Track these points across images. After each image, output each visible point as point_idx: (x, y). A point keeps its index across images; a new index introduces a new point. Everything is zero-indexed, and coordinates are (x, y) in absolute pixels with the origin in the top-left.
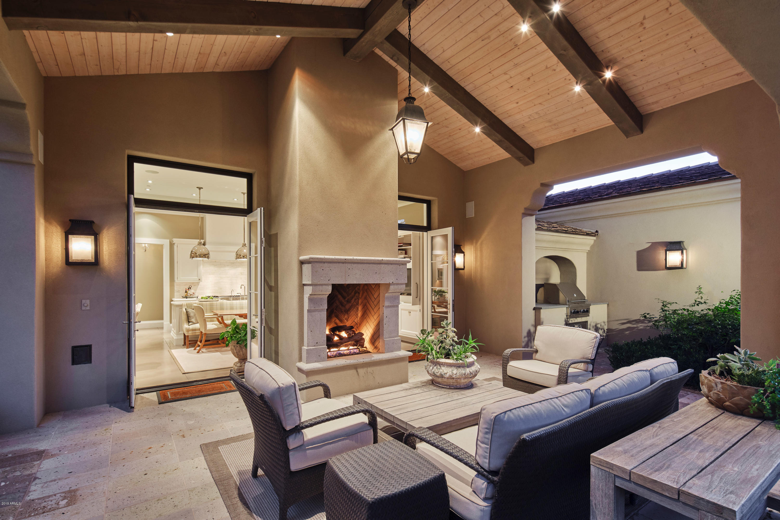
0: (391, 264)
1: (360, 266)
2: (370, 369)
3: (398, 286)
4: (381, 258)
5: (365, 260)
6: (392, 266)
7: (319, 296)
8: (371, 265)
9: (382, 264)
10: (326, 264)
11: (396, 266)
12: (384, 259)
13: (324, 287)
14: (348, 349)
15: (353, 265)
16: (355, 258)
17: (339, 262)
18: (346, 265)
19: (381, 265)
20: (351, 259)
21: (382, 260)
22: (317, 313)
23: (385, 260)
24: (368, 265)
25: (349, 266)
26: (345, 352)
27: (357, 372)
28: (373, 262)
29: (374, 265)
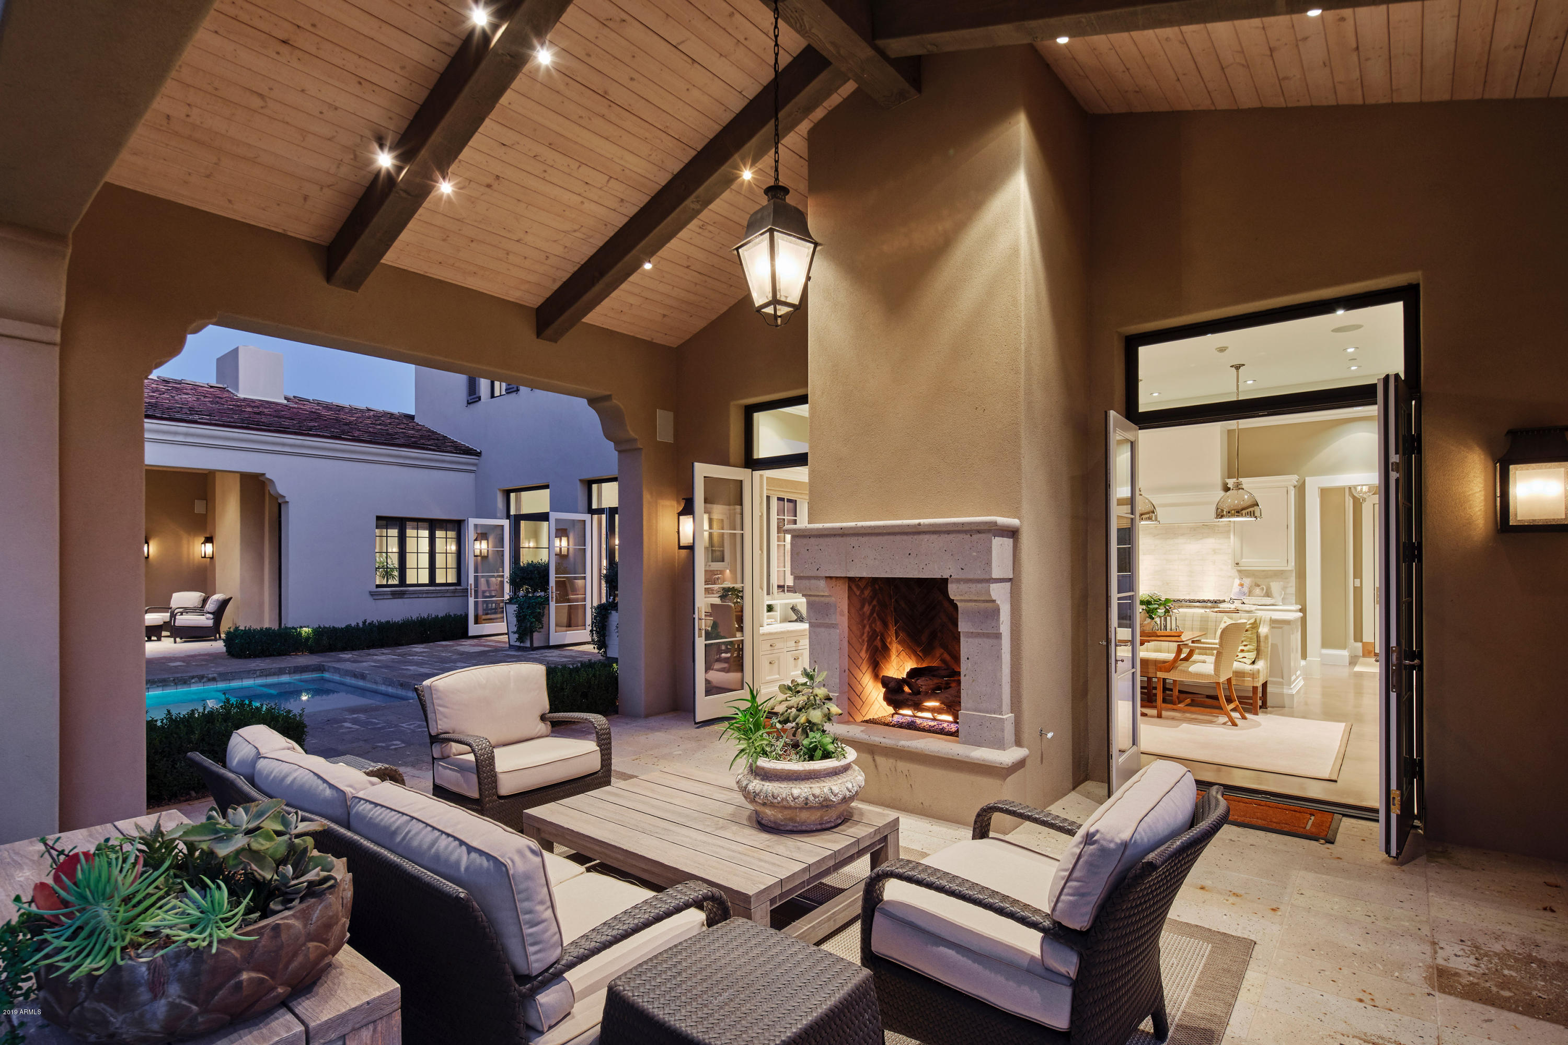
0: (948, 532)
1: (875, 539)
2: (902, 766)
3: (970, 585)
4: (916, 521)
5: (879, 527)
6: (951, 536)
7: (822, 599)
8: (898, 538)
9: (919, 533)
10: (813, 540)
11: (961, 536)
12: (922, 521)
13: (813, 581)
14: (934, 719)
15: (860, 538)
16: (860, 524)
17: (835, 535)
18: (848, 539)
19: (921, 537)
20: (851, 528)
21: (919, 524)
22: (823, 629)
23: (925, 525)
24: (891, 537)
25: (853, 541)
26: (926, 724)
27: (874, 760)
28: (897, 530)
29: (905, 537)
